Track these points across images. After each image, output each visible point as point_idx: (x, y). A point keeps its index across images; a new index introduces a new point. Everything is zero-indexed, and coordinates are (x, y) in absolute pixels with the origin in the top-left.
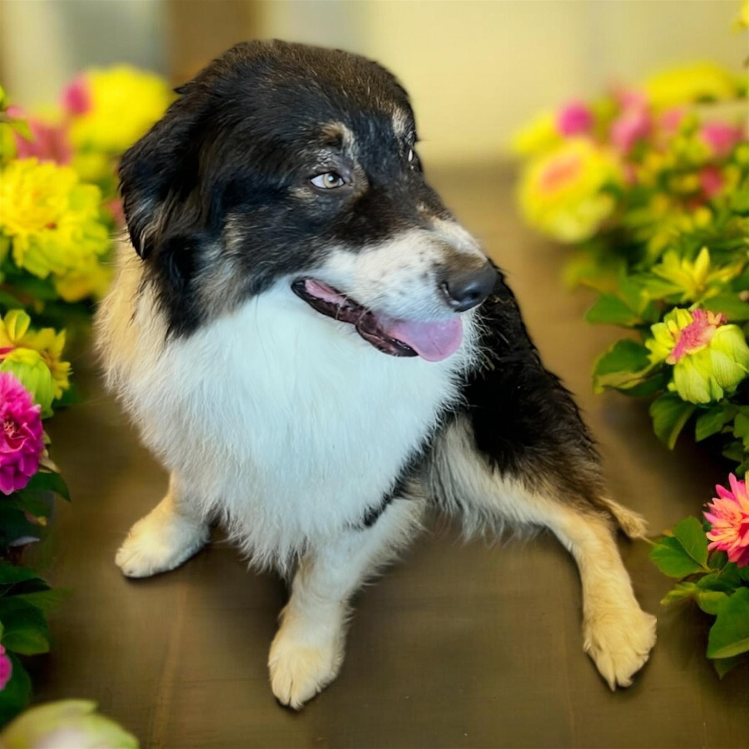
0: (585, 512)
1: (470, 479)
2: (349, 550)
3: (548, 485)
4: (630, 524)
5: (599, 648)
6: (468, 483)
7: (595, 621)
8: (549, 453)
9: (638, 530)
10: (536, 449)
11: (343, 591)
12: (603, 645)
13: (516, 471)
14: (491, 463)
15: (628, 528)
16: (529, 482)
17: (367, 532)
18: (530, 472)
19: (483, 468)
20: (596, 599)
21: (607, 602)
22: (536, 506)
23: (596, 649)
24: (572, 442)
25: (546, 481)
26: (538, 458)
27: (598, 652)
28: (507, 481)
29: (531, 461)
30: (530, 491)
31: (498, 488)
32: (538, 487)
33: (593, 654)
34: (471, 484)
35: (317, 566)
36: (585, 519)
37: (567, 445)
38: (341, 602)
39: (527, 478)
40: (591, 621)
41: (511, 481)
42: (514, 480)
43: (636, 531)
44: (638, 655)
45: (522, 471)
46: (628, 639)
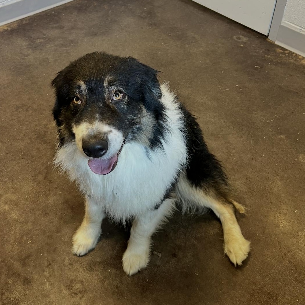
0: (224, 204)
1: (185, 189)
2: (150, 218)
3: (212, 193)
4: (240, 208)
5: (230, 252)
6: (184, 190)
7: (228, 242)
8: (213, 181)
9: (243, 211)
10: (208, 180)
11: (149, 234)
12: (232, 251)
13: (201, 187)
14: (192, 183)
15: (239, 210)
16: (205, 191)
17: (156, 211)
18: (206, 187)
19: (190, 185)
20: (229, 235)
21: (233, 236)
22: (207, 200)
23: (229, 252)
24: (220, 178)
25: (211, 191)
26: (209, 183)
27: (230, 253)
28: (198, 190)
29: (206, 184)
30: (205, 194)
31: (194, 192)
32: (208, 193)
33: (228, 254)
34: (185, 191)
35: (139, 224)
36: (224, 206)
37: (218, 179)
38: (148, 238)
39: (205, 189)
40: (227, 243)
41: (199, 190)
42: (200, 190)
43: (242, 211)
44: (245, 254)
45: (203, 187)
46: (241, 249)
